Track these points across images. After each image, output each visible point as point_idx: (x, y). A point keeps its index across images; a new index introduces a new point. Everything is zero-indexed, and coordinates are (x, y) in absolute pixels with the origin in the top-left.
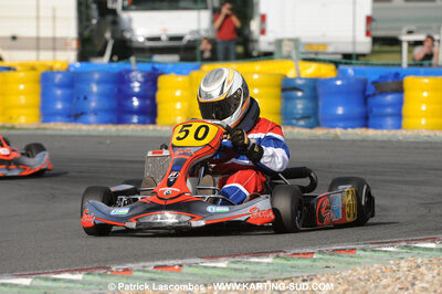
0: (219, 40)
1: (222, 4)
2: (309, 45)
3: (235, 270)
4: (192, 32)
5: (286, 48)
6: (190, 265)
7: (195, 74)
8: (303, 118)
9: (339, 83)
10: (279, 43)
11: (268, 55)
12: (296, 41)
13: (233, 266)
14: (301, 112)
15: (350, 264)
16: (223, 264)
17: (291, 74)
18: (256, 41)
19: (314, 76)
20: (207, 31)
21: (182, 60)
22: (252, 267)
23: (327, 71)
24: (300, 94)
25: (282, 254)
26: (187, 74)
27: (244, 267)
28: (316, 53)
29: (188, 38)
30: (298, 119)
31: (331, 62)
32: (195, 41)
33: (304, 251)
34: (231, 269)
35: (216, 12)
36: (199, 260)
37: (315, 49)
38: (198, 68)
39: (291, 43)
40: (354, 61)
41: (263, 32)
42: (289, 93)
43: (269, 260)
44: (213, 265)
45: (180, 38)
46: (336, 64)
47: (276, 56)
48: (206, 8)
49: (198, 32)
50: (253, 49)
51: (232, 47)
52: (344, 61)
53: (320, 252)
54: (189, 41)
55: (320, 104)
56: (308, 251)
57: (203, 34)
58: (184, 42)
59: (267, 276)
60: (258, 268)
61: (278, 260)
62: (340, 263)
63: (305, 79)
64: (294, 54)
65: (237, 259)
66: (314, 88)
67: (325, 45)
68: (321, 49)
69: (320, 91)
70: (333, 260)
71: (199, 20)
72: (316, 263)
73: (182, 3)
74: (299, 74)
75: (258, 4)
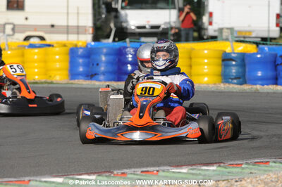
0: (182, 29)
1: (185, 6)
2: (240, 32)
3: (193, 174)
4: (165, 23)
5: (225, 34)
6: (164, 171)
8: (236, 78)
9: (259, 56)
10: (221, 30)
11: (214, 38)
12: (231, 29)
13: (192, 171)
14: (234, 74)
15: (265, 171)
16: (184, 170)
17: (228, 50)
18: (207, 29)
19: (243, 52)
20: (175, 22)
22: (203, 173)
23: (251, 49)
24: (234, 63)
25: (222, 165)
27: (199, 172)
28: (244, 37)
29: (163, 26)
30: (232, 79)
31: (254, 43)
32: (167, 29)
33: (236, 162)
34: (190, 174)
35: (181, 10)
36: (169, 168)
37: (243, 35)
39: (229, 31)
40: (268, 43)
41: (211, 23)
42: (227, 62)
43: (214, 168)
44: (178, 171)
45: (158, 27)
46: (257, 44)
47: (219, 39)
48: (175, 8)
49: (169, 23)
50: (204, 35)
51: (191, 32)
52: (262, 42)
53: (247, 163)
54: (163, 29)
55: (247, 70)
56: (239, 162)
57: (173, 25)
58: (161, 29)
60: (207, 173)
61: (219, 168)
62: (259, 170)
63: (237, 53)
64: (230, 38)
65: (194, 167)
66: (243, 59)
67: (250, 32)
68: (247, 35)
69: (247, 61)
70: (255, 169)
71: (170, 15)
72: (244, 171)
73: (159, 5)
74: (233, 50)
75: (207, 6)
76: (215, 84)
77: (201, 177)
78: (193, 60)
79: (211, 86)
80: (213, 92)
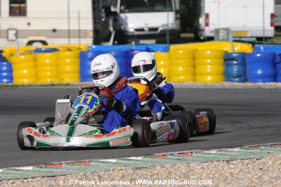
2: (236, 32)
3: (221, 155)
4: (163, 25)
5: (222, 34)
8: (237, 77)
9: (259, 55)
10: (217, 31)
11: (210, 39)
12: (227, 30)
14: (236, 73)
17: (229, 50)
18: (203, 30)
20: (172, 24)
22: (229, 153)
23: (247, 48)
24: (235, 62)
25: (244, 147)
28: (240, 37)
29: (160, 29)
30: (234, 78)
31: (250, 42)
32: (165, 31)
33: (255, 145)
37: (239, 35)
39: (225, 31)
40: (264, 42)
41: (207, 25)
42: (229, 62)
43: (238, 149)
45: (156, 29)
46: (253, 44)
47: (216, 38)
48: (172, 11)
49: (167, 25)
50: (201, 35)
52: (257, 42)
53: (264, 146)
55: (248, 68)
56: (257, 145)
57: (171, 27)
58: (159, 31)
59: (237, 157)
60: (232, 153)
61: (242, 150)
62: (276, 151)
63: (238, 53)
66: (243, 57)
67: (245, 32)
68: (243, 35)
69: (247, 60)
70: (272, 150)
72: (263, 151)
73: (157, 8)
74: (234, 50)
75: (204, 7)
76: (218, 82)
78: (197, 60)
80: (219, 89)
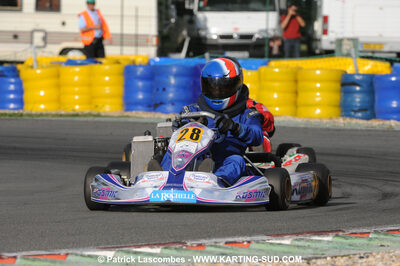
0: (285, 39)
2: (367, 44)
3: (298, 246)
4: (261, 31)
5: (346, 47)
6: (258, 242)
7: (263, 69)
8: (360, 110)
9: (393, 79)
10: (340, 42)
11: (329, 53)
12: (354, 41)
13: (297, 243)
14: (358, 105)
16: (287, 241)
17: (350, 70)
18: (319, 40)
19: (370, 72)
20: (274, 30)
21: (251, 56)
22: (313, 245)
23: (382, 68)
24: (358, 88)
25: (341, 234)
26: (256, 69)
27: (307, 244)
28: (373, 52)
29: (257, 36)
30: (355, 112)
31: (387, 60)
32: (263, 39)
33: (361, 230)
34: (295, 246)
35: (283, 13)
36: (265, 238)
37: (372, 48)
38: (266, 64)
39: (351, 43)
41: (325, 32)
42: (347, 87)
43: (329, 238)
44: (278, 242)
45: (250, 37)
46: (391, 62)
47: (336, 54)
48: (274, 10)
49: (266, 31)
50: (317, 48)
51: (297, 45)
52: (398, 59)
53: (376, 232)
54: (258, 39)
55: (377, 98)
56: (364, 231)
57: (272, 34)
58: (254, 40)
59: (327, 253)
60: (318, 245)
61: (336, 239)
62: (394, 242)
63: (363, 75)
64: (353, 52)
65: (300, 237)
66: (371, 83)
67: (381, 44)
68: (377, 48)
69: (376, 85)
70: (387, 240)
71: (267, 20)
72: (372, 242)
73: (252, 5)
74: (357, 70)
75: (321, 7)
76: (331, 118)
77: (310, 251)
78: (301, 84)
79: (325, 121)
80: (328, 129)
